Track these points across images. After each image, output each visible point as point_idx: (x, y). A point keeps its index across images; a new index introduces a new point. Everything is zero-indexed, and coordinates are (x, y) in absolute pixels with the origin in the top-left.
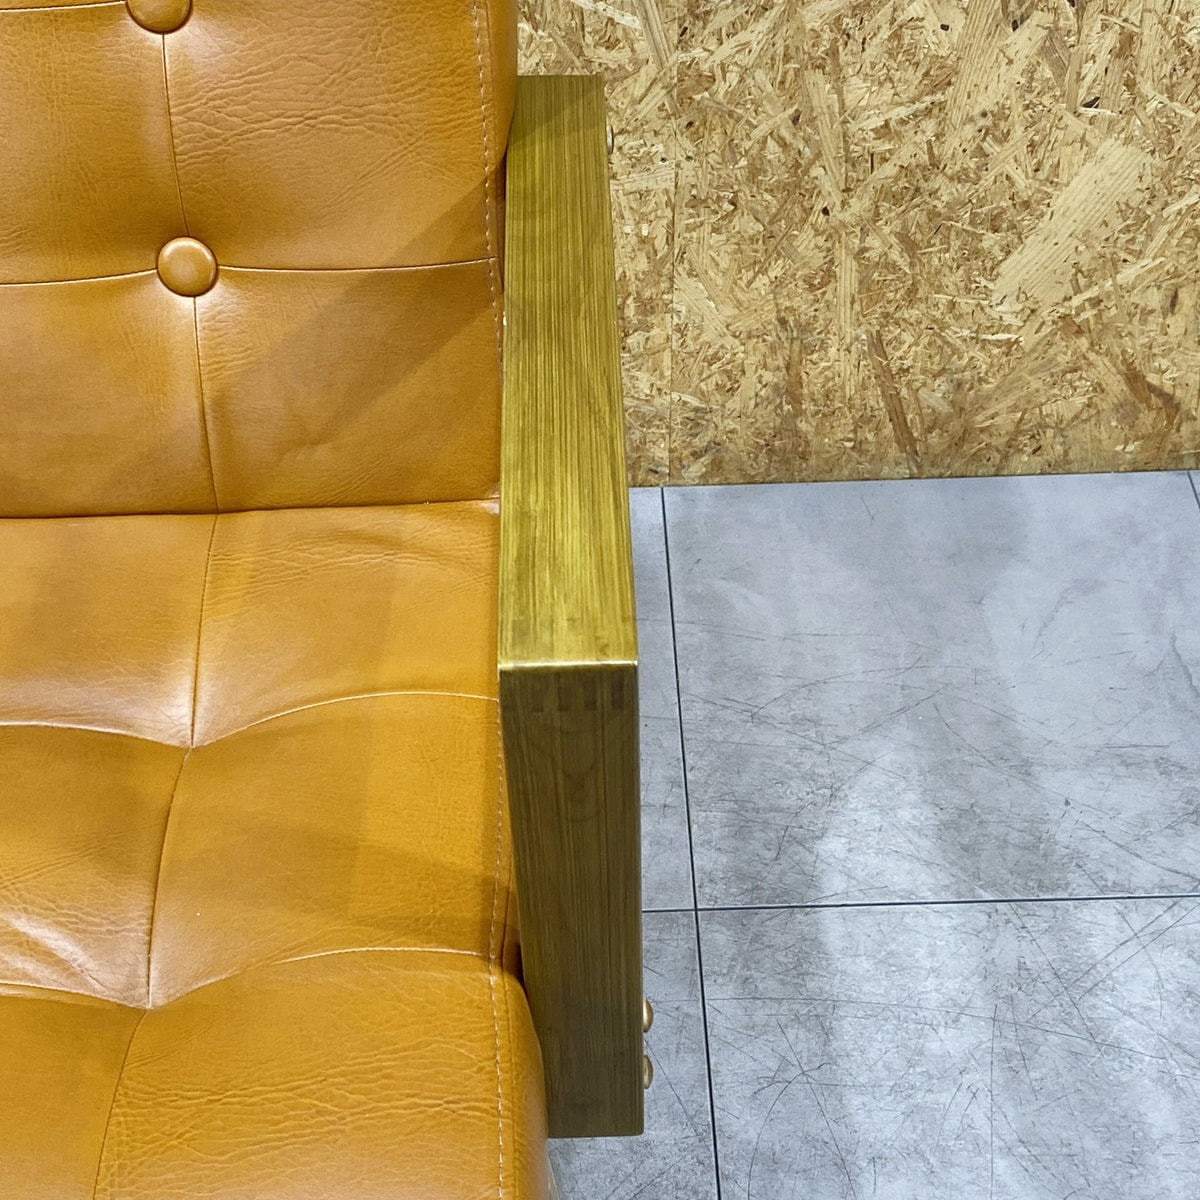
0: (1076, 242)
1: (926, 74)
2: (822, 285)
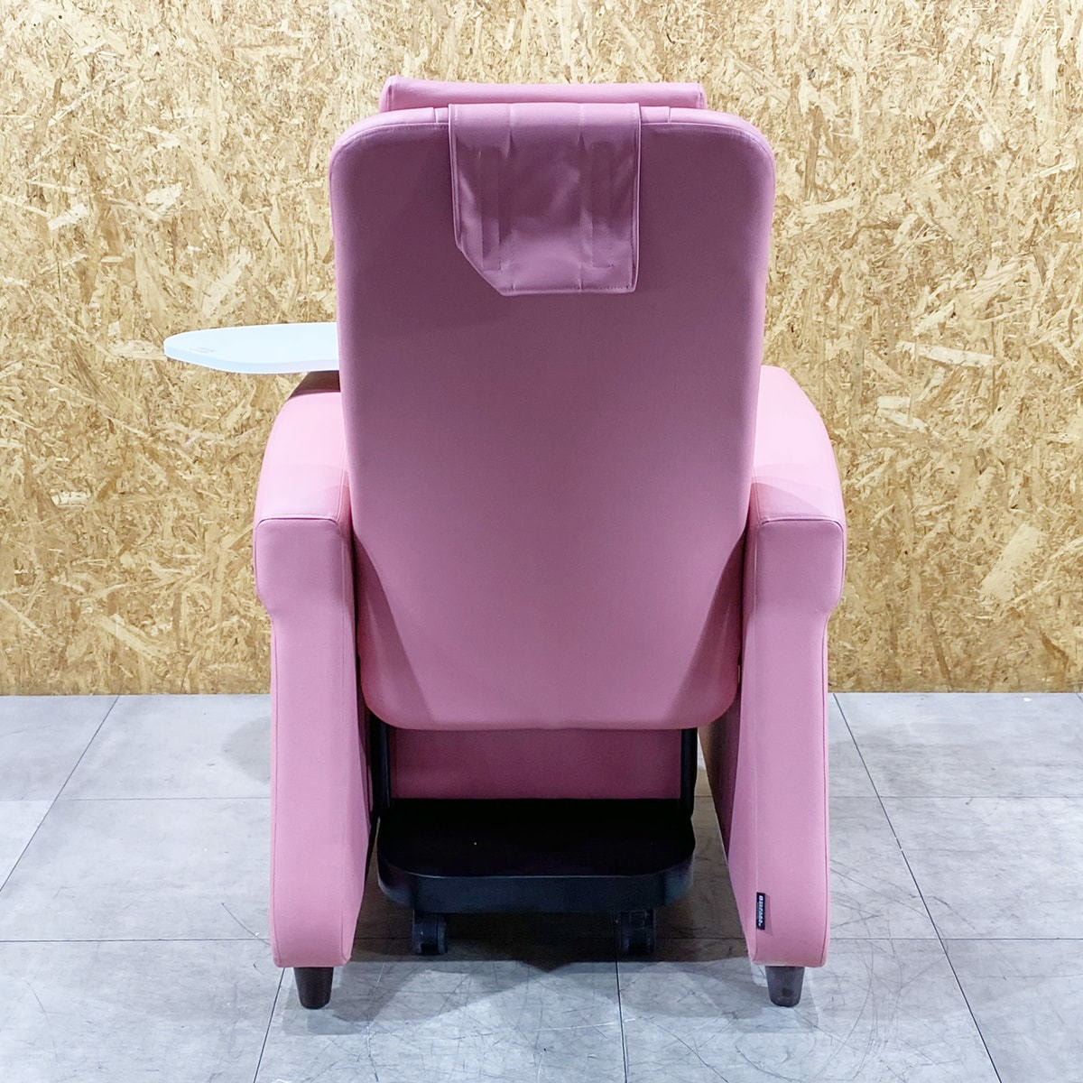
0: (1013, 572)
1: (946, 492)
2: (906, 588)
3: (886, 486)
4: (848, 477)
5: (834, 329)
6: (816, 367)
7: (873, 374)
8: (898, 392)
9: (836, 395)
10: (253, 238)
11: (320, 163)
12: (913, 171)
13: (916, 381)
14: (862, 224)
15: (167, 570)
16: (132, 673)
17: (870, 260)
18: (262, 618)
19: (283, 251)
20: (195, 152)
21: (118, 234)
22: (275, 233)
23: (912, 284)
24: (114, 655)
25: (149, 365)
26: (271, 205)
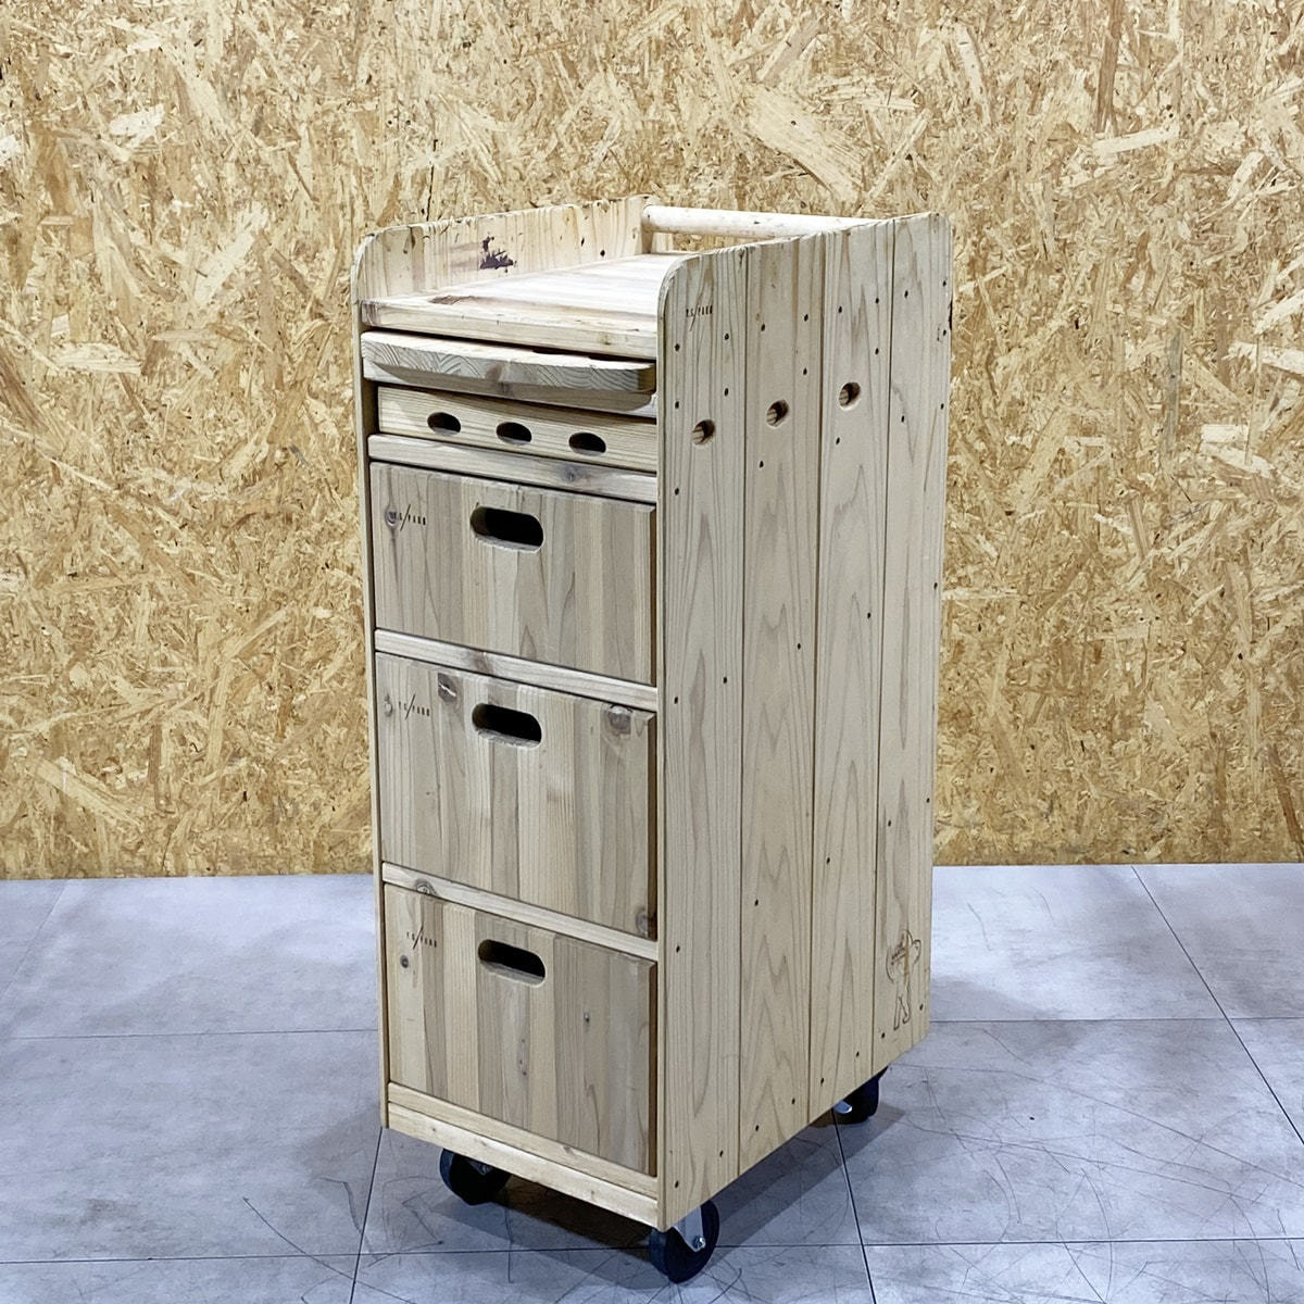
2: (1239, 709)
3: (1213, 558)
4: (1157, 545)
5: (1138, 324)
6: (1111, 381)
7: (1194, 391)
8: (1231, 418)
9: (1140, 423)
10: (271, 187)
11: (373, 74)
12: (1256, 89)
13: (1258, 401)
14: (1181, 168)
15: (139, 690)
16: (87, 845)
17: (1192, 221)
18: (284, 762)
19: (318, 208)
20: (184, 56)
21: (67, 183)
22: (305, 180)
23: (1253, 257)
24: (60, 819)
25: (114, 380)
26: (299, 138)
